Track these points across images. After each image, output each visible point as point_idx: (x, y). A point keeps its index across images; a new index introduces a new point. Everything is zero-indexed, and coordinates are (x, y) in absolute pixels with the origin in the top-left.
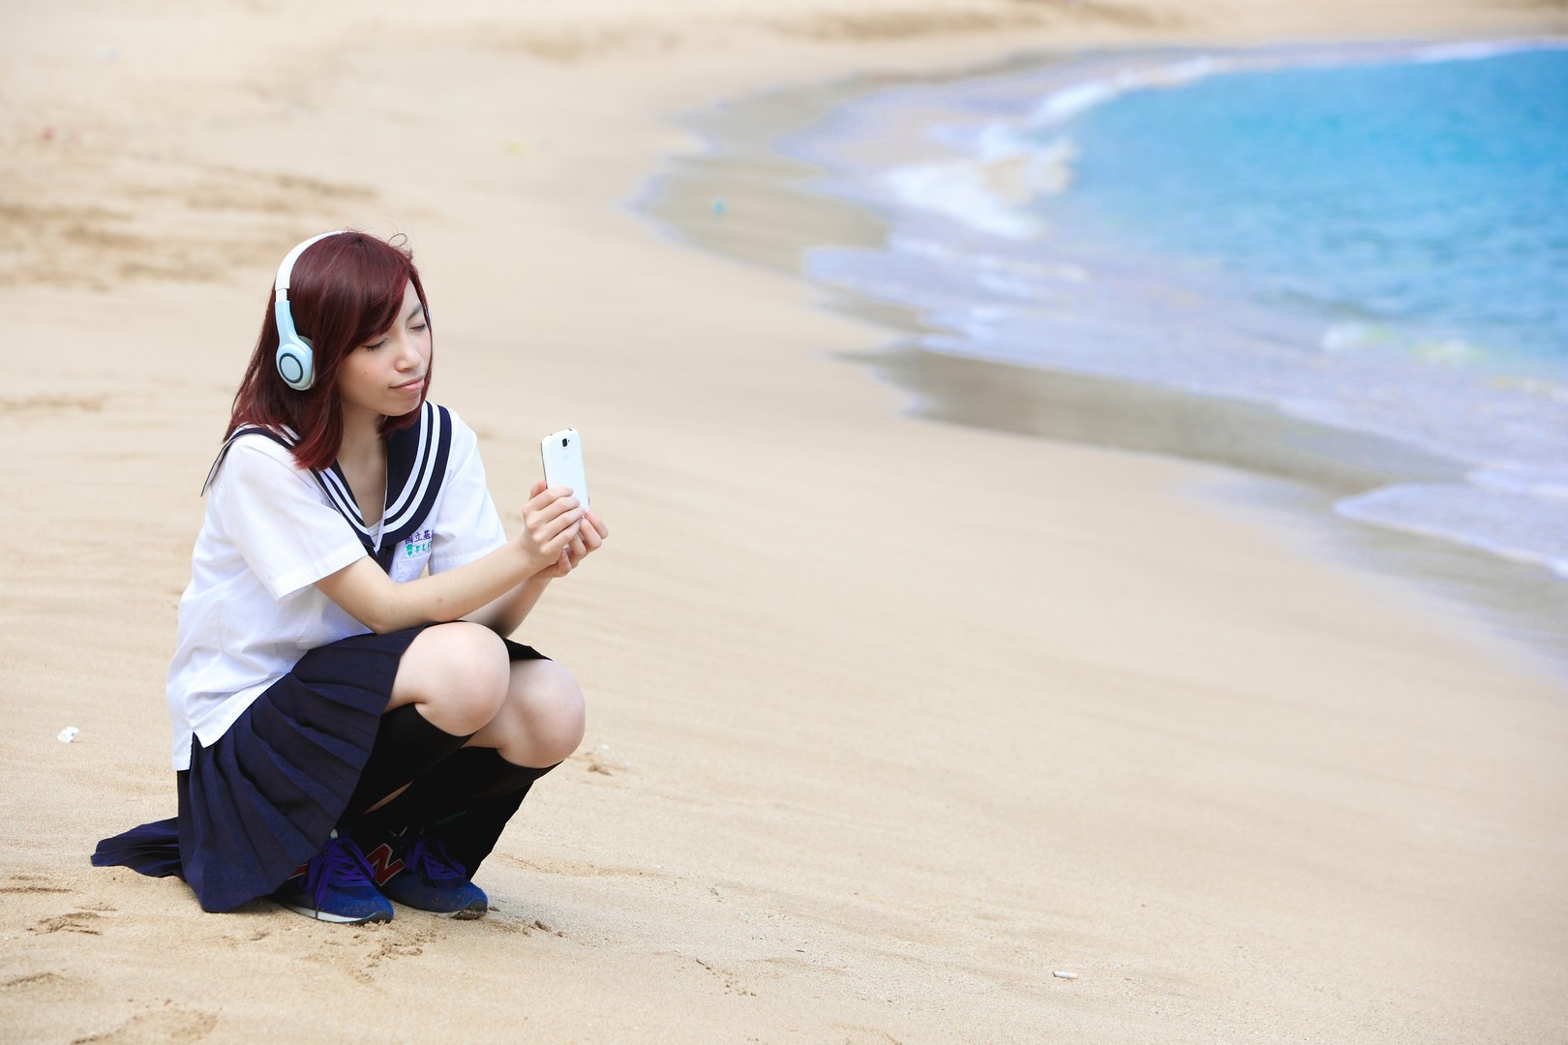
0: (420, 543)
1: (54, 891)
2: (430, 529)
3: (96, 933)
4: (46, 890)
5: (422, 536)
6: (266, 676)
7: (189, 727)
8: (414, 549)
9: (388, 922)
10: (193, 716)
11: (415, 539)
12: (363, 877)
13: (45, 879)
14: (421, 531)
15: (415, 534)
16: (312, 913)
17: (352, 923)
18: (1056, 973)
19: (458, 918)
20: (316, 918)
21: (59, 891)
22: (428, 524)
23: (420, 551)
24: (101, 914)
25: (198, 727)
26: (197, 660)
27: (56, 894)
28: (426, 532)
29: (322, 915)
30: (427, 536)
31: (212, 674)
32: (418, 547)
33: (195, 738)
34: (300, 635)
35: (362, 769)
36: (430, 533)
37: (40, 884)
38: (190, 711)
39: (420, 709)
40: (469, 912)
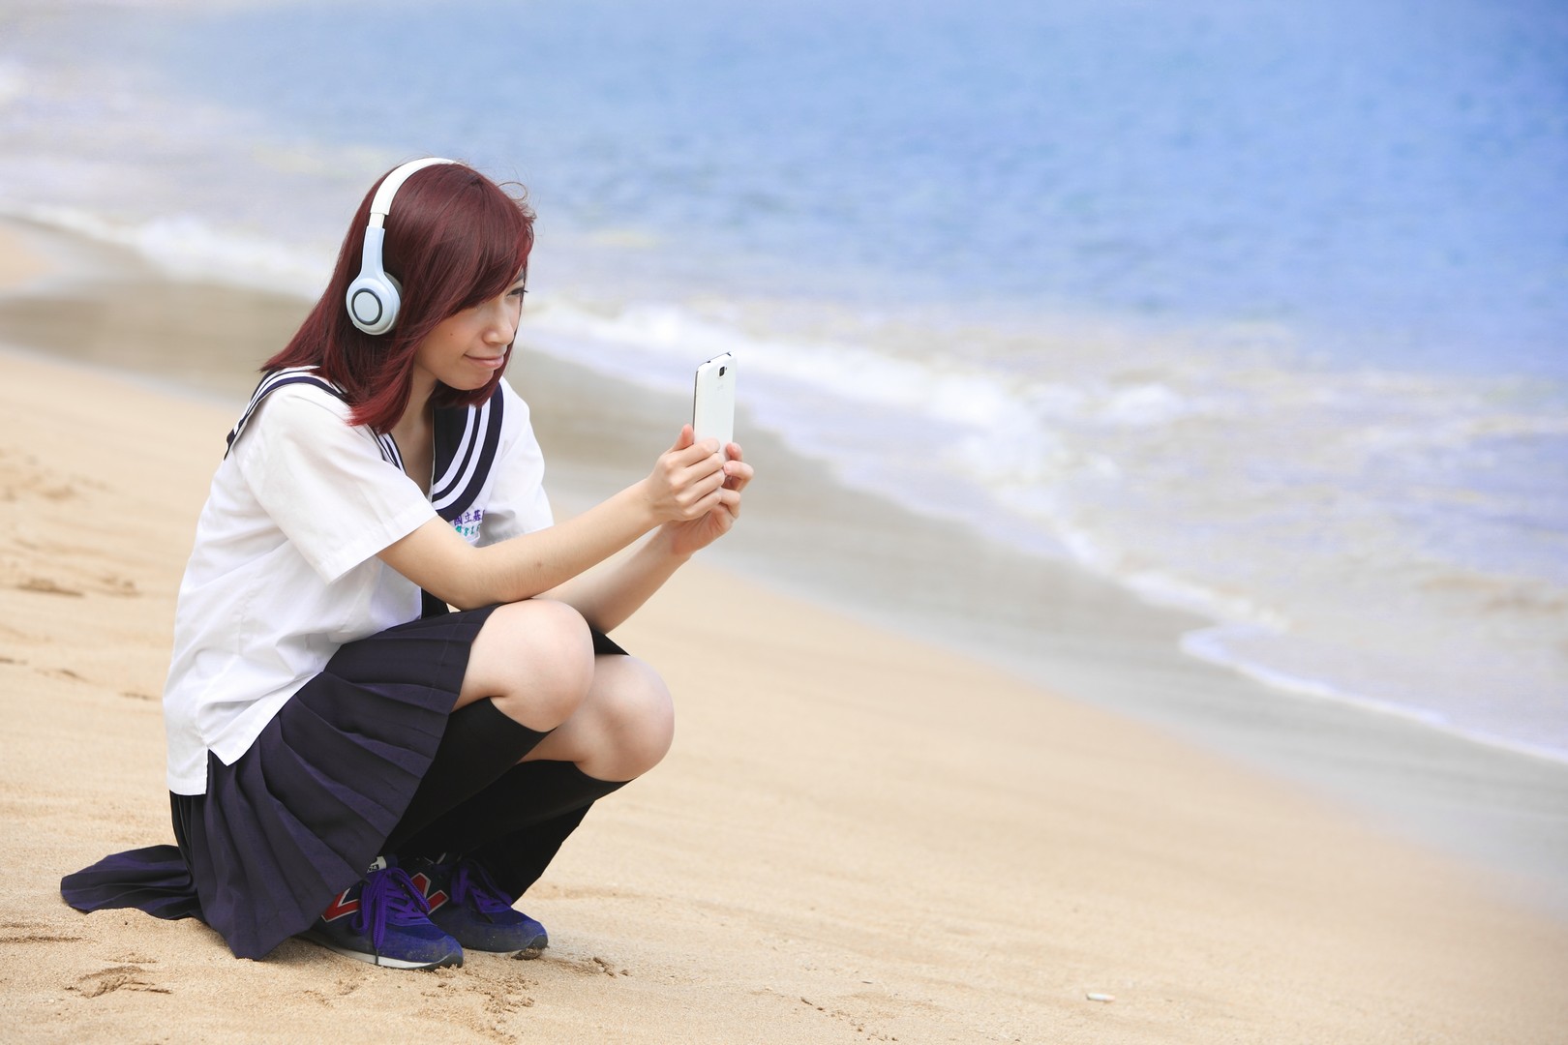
0: (470, 525)
1: (59, 940)
2: (482, 509)
3: (167, 992)
4: (49, 939)
5: (472, 517)
6: (291, 678)
7: (202, 744)
8: (463, 531)
9: (459, 966)
10: (207, 731)
11: (464, 520)
12: (420, 914)
13: (45, 926)
14: (471, 511)
15: (465, 514)
16: (371, 958)
17: (421, 968)
18: (1091, 995)
19: (519, 958)
20: (377, 964)
21: (65, 939)
22: (481, 503)
23: (469, 534)
24: (142, 966)
25: (214, 743)
26: (204, 661)
27: (63, 944)
28: (477, 512)
29: (383, 961)
30: (477, 517)
31: (228, 679)
32: (467, 529)
33: (212, 756)
34: (343, 624)
35: (421, 777)
36: (481, 513)
37: (40, 932)
38: (203, 726)
39: (498, 703)
40: (531, 951)
